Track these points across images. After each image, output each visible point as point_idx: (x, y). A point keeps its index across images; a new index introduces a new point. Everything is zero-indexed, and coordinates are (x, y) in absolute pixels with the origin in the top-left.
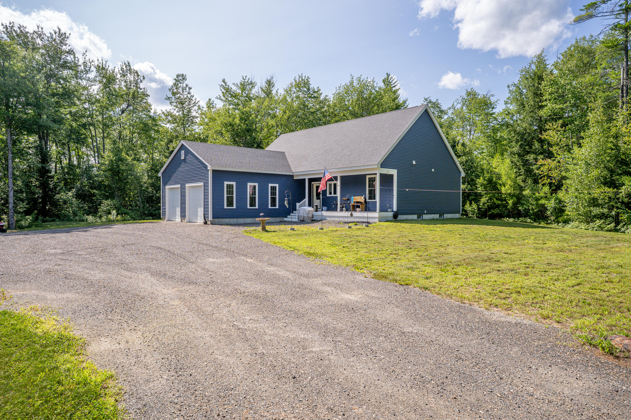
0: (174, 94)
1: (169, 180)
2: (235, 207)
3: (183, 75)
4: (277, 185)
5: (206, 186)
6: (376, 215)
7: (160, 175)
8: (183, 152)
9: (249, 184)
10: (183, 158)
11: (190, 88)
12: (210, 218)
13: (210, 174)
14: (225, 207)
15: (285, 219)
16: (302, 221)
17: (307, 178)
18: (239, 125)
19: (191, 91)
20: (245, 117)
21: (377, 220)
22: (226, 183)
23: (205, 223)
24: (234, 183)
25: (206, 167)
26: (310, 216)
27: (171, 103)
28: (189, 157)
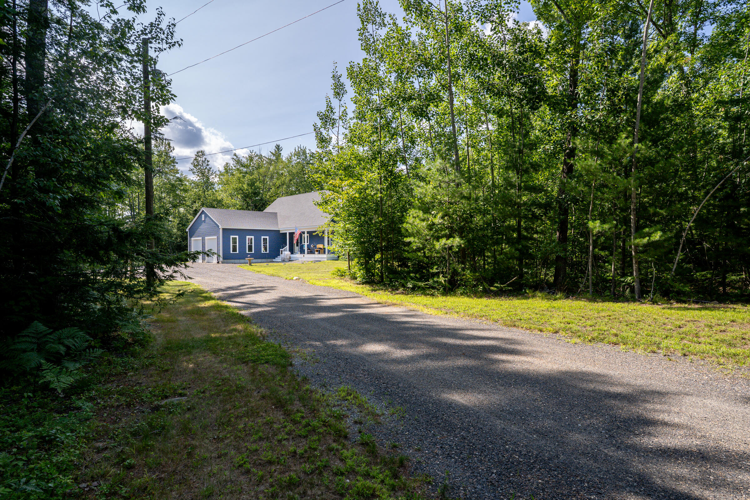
0: (195, 166)
1: (193, 234)
2: (238, 252)
3: (202, 152)
4: (268, 237)
5: (218, 238)
6: (325, 256)
7: (187, 230)
8: (203, 216)
9: (247, 237)
10: (203, 219)
11: (208, 161)
12: (221, 259)
13: (221, 231)
14: (231, 252)
15: (274, 260)
16: (283, 261)
17: (288, 232)
18: (247, 190)
19: (209, 163)
20: (252, 184)
21: (326, 259)
22: (231, 237)
23: (218, 263)
24: (237, 237)
25: (218, 226)
26: (288, 257)
27: (194, 173)
28: (207, 219)
